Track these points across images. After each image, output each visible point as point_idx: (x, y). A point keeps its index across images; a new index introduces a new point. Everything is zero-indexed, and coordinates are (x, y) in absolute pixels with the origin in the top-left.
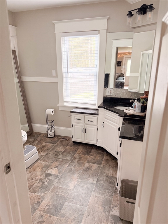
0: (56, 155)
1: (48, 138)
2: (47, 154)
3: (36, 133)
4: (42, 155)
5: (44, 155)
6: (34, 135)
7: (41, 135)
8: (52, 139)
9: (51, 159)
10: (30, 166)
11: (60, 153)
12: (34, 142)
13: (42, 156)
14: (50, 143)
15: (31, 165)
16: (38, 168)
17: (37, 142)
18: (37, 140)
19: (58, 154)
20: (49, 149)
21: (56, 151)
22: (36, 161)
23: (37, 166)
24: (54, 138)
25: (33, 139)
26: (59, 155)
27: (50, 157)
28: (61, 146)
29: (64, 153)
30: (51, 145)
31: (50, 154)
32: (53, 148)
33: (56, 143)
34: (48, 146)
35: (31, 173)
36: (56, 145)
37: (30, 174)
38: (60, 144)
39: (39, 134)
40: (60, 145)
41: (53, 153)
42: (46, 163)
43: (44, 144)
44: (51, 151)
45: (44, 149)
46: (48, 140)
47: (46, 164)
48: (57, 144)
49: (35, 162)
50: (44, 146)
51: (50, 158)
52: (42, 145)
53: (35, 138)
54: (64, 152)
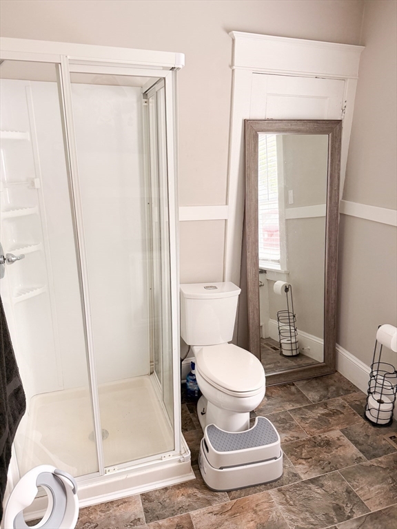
0: (338, 509)
1: (362, 421)
2: (312, 481)
3: (342, 379)
4: (299, 472)
5: (305, 477)
6: (331, 382)
7: (349, 397)
8: (372, 429)
9: (312, 513)
10: (236, 490)
11: (358, 515)
12: (312, 407)
13: (295, 475)
14: (356, 443)
15: (241, 489)
16: (250, 515)
17: (321, 411)
18: (325, 405)
19: (347, 510)
20: (333, 466)
21: (349, 492)
22: (265, 484)
23: (253, 505)
24: (383, 429)
25: (317, 398)
26: (349, 518)
27: (314, 498)
28: (384, 480)
29: (372, 520)
30: (352, 451)
31: (322, 486)
32: (349, 473)
33: (375, 456)
34: (341, 452)
35: (220, 517)
36: (369, 463)
37: (214, 518)
38: (385, 469)
39: (346, 387)
40: (383, 474)
41: (334, 496)
42: (285, 515)
43: (335, 434)
44: (333, 478)
45: (318, 454)
46: (359, 426)
47: (281, 521)
48: (374, 462)
49: (261, 485)
50: (328, 443)
51: (313, 504)
52: (326, 434)
53: (325, 397)
54: (375, 517)
